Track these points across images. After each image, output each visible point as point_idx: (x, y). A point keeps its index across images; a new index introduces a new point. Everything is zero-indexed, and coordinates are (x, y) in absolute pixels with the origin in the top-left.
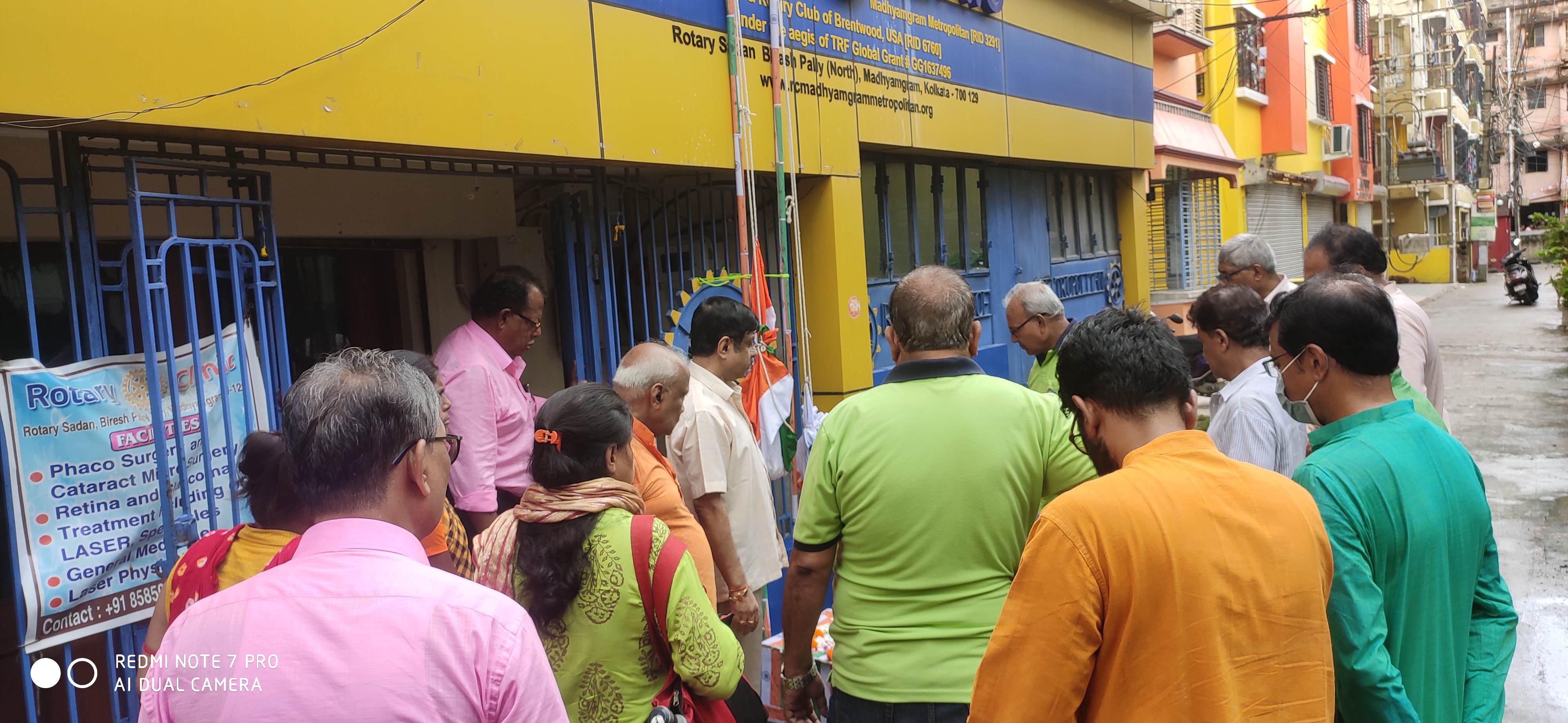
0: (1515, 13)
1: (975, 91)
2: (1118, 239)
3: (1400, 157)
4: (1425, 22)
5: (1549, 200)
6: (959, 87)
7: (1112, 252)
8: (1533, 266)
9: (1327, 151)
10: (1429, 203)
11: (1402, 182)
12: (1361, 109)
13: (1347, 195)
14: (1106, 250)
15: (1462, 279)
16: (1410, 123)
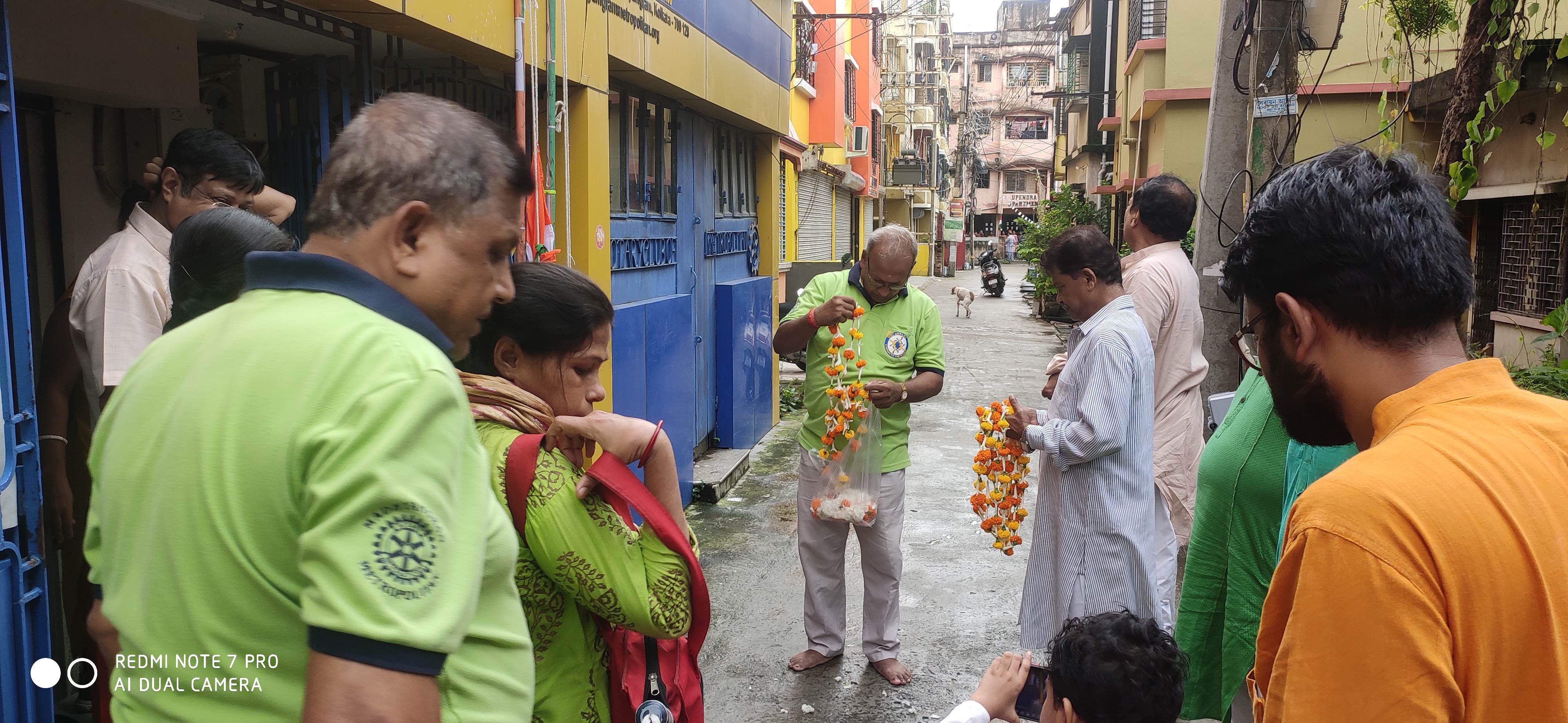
0: (971, 50)
1: (688, 24)
2: (756, 201)
3: (895, 161)
4: (918, 45)
5: (989, 212)
6: (677, 17)
7: (752, 214)
8: (1001, 265)
9: (850, 149)
10: (913, 205)
11: (894, 185)
12: (875, 113)
13: (862, 191)
14: (748, 211)
15: (937, 274)
16: (902, 133)
